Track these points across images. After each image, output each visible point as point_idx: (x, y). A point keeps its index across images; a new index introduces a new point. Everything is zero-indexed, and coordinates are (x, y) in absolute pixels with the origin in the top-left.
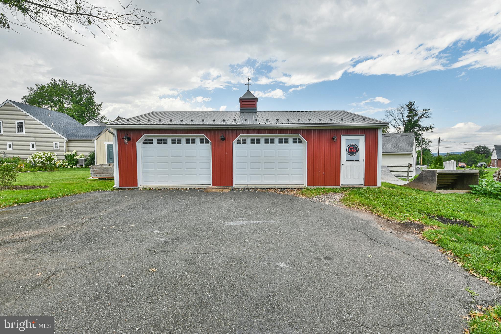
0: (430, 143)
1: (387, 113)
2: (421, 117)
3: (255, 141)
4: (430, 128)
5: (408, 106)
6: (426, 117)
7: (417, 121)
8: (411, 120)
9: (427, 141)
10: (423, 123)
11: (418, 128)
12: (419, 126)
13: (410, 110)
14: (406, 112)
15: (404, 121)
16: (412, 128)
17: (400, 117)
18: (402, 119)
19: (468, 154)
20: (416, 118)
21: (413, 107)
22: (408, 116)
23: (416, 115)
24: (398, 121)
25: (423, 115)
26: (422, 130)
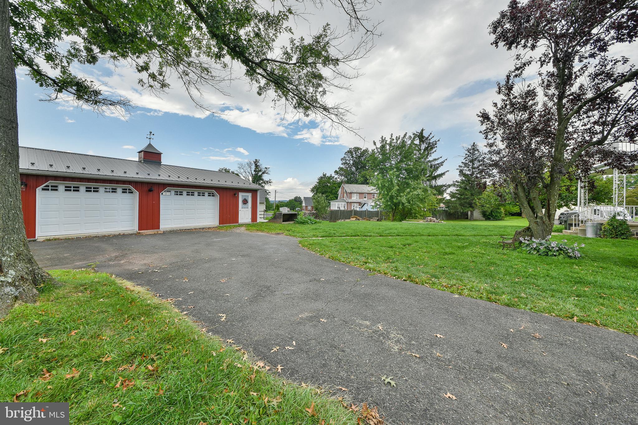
0: (269, 194)
1: (239, 166)
2: (263, 173)
3: (179, 193)
4: (269, 182)
5: (255, 163)
6: (267, 173)
7: (261, 176)
8: (257, 174)
9: (268, 191)
10: (265, 177)
11: (262, 181)
12: (262, 180)
13: (257, 166)
14: (253, 167)
15: (252, 174)
16: (258, 181)
17: (249, 170)
18: (250, 173)
19: (291, 201)
20: (260, 173)
21: (258, 164)
22: (255, 171)
23: (260, 171)
24: (248, 173)
25: (265, 171)
26: (264, 183)
